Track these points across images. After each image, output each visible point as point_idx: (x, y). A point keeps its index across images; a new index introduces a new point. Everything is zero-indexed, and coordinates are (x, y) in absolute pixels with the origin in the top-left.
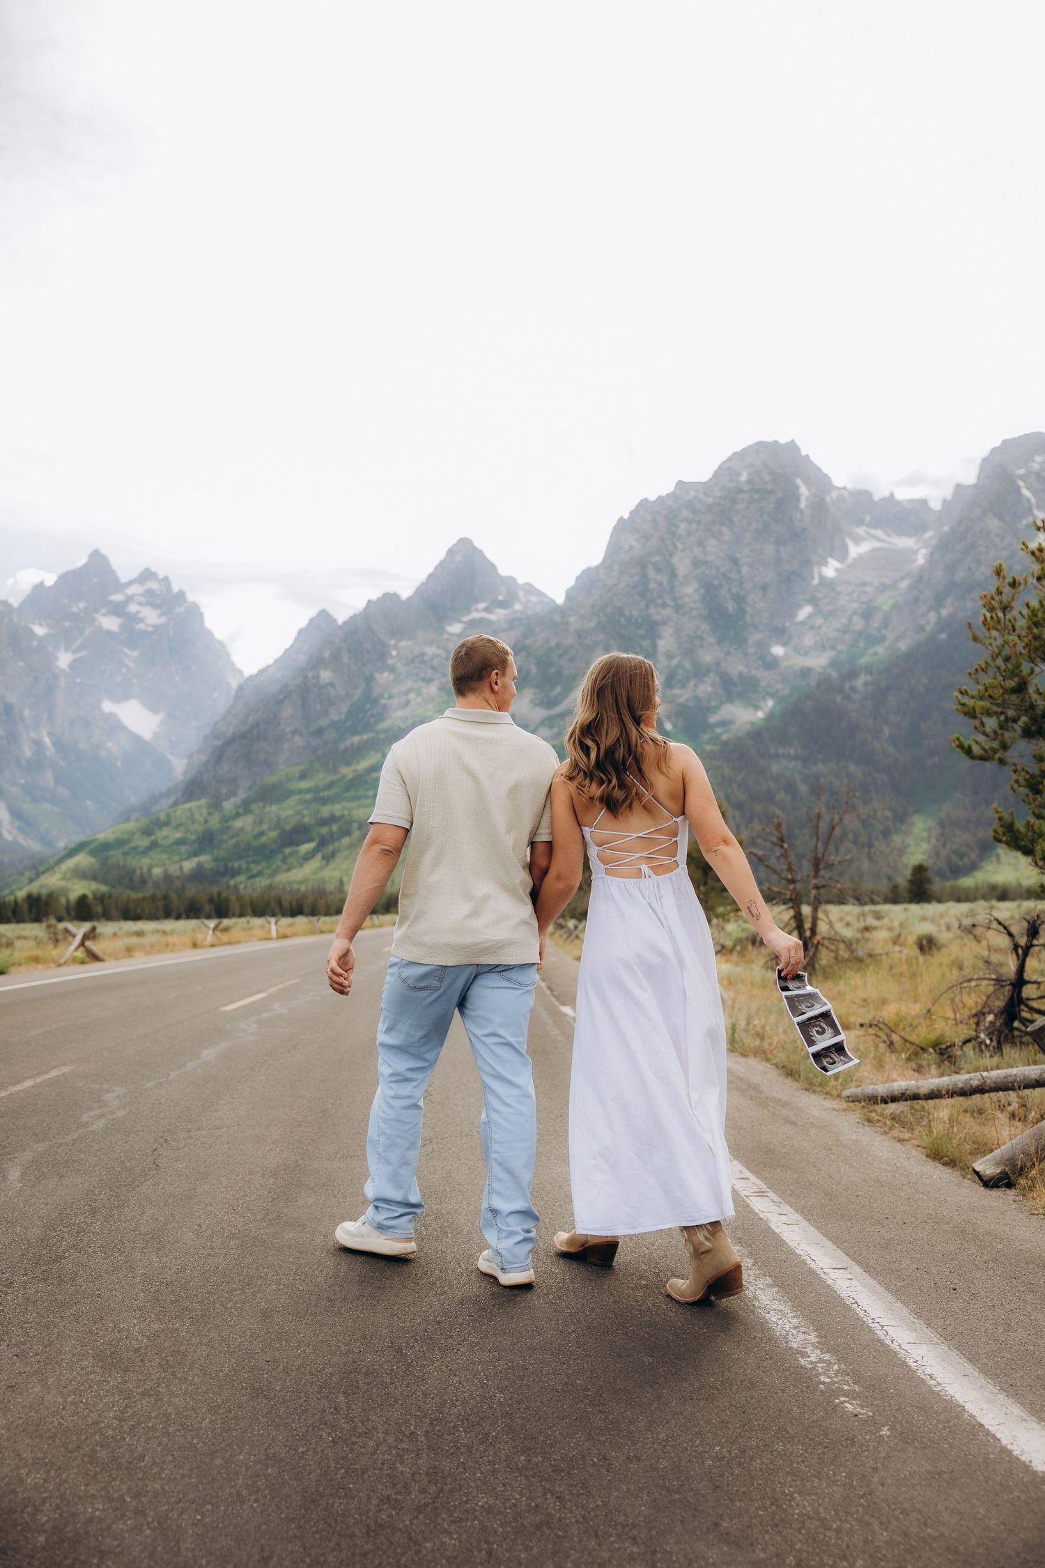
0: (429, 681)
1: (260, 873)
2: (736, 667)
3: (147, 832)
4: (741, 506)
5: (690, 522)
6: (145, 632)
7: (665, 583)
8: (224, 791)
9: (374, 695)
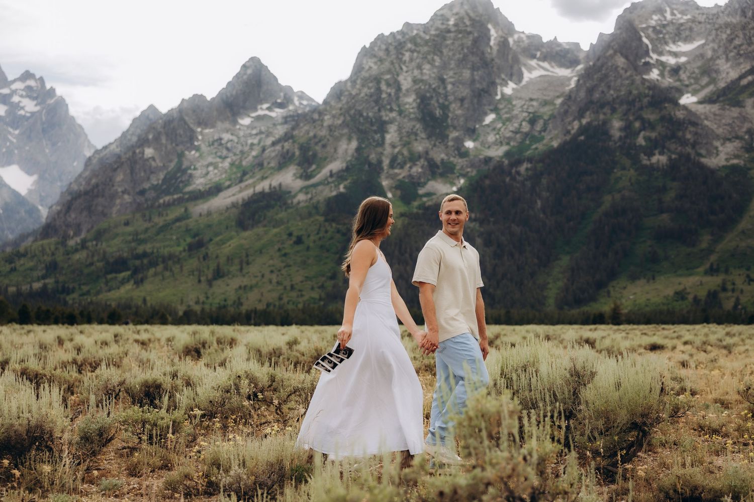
0: (223, 158)
2: (439, 155)
4: (449, 42)
5: (412, 51)
6: (24, 116)
7: (393, 94)
8: (70, 233)
9: (184, 167)
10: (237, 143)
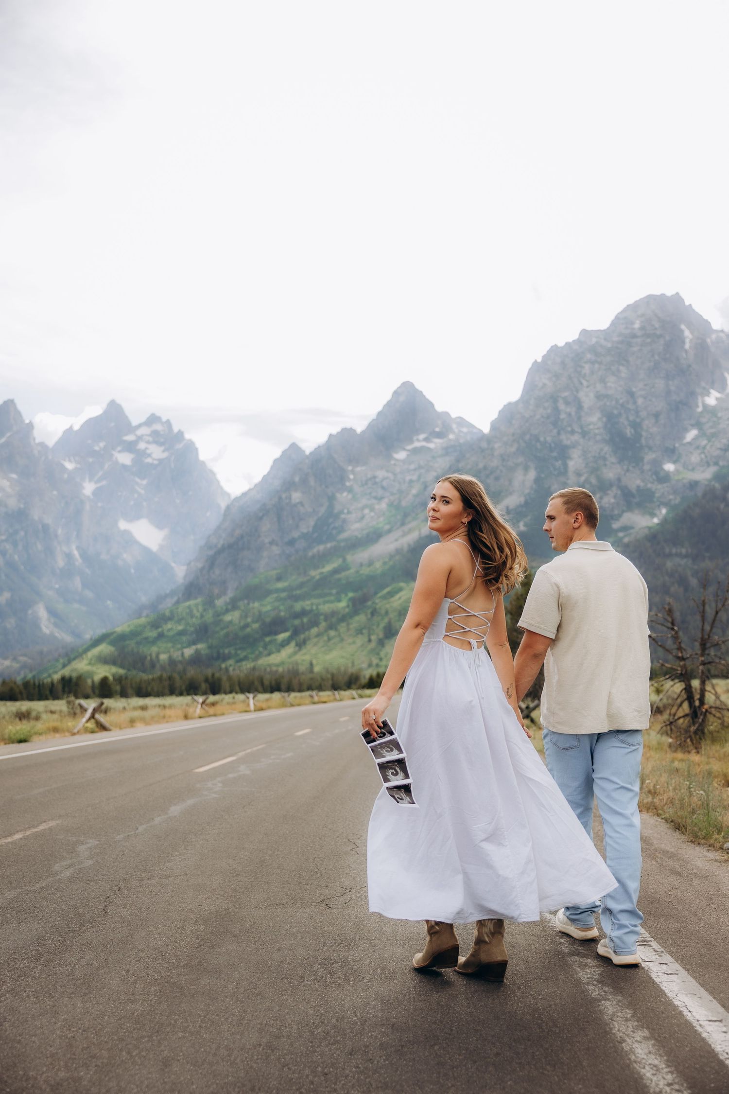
0: (380, 499)
1: (246, 658)
2: (634, 482)
3: (155, 625)
4: (635, 349)
5: (593, 363)
6: (151, 464)
7: (573, 414)
8: (216, 591)
9: (336, 511)
10: (394, 481)
